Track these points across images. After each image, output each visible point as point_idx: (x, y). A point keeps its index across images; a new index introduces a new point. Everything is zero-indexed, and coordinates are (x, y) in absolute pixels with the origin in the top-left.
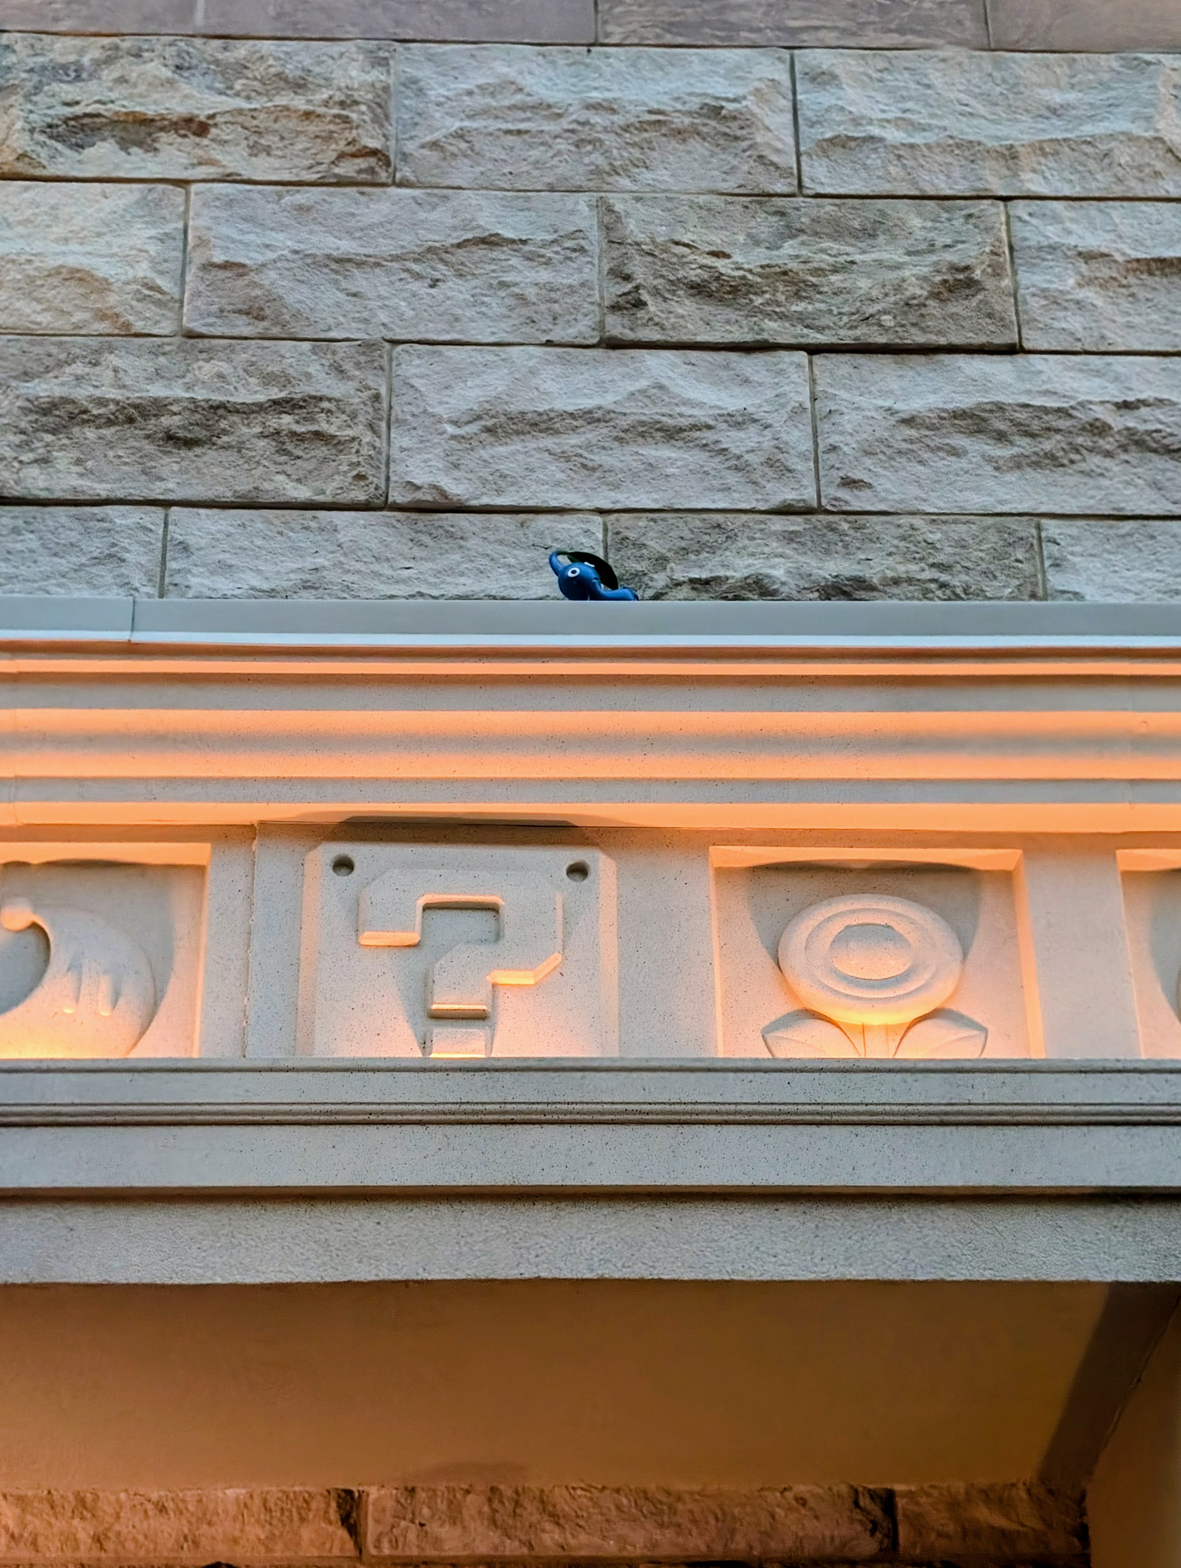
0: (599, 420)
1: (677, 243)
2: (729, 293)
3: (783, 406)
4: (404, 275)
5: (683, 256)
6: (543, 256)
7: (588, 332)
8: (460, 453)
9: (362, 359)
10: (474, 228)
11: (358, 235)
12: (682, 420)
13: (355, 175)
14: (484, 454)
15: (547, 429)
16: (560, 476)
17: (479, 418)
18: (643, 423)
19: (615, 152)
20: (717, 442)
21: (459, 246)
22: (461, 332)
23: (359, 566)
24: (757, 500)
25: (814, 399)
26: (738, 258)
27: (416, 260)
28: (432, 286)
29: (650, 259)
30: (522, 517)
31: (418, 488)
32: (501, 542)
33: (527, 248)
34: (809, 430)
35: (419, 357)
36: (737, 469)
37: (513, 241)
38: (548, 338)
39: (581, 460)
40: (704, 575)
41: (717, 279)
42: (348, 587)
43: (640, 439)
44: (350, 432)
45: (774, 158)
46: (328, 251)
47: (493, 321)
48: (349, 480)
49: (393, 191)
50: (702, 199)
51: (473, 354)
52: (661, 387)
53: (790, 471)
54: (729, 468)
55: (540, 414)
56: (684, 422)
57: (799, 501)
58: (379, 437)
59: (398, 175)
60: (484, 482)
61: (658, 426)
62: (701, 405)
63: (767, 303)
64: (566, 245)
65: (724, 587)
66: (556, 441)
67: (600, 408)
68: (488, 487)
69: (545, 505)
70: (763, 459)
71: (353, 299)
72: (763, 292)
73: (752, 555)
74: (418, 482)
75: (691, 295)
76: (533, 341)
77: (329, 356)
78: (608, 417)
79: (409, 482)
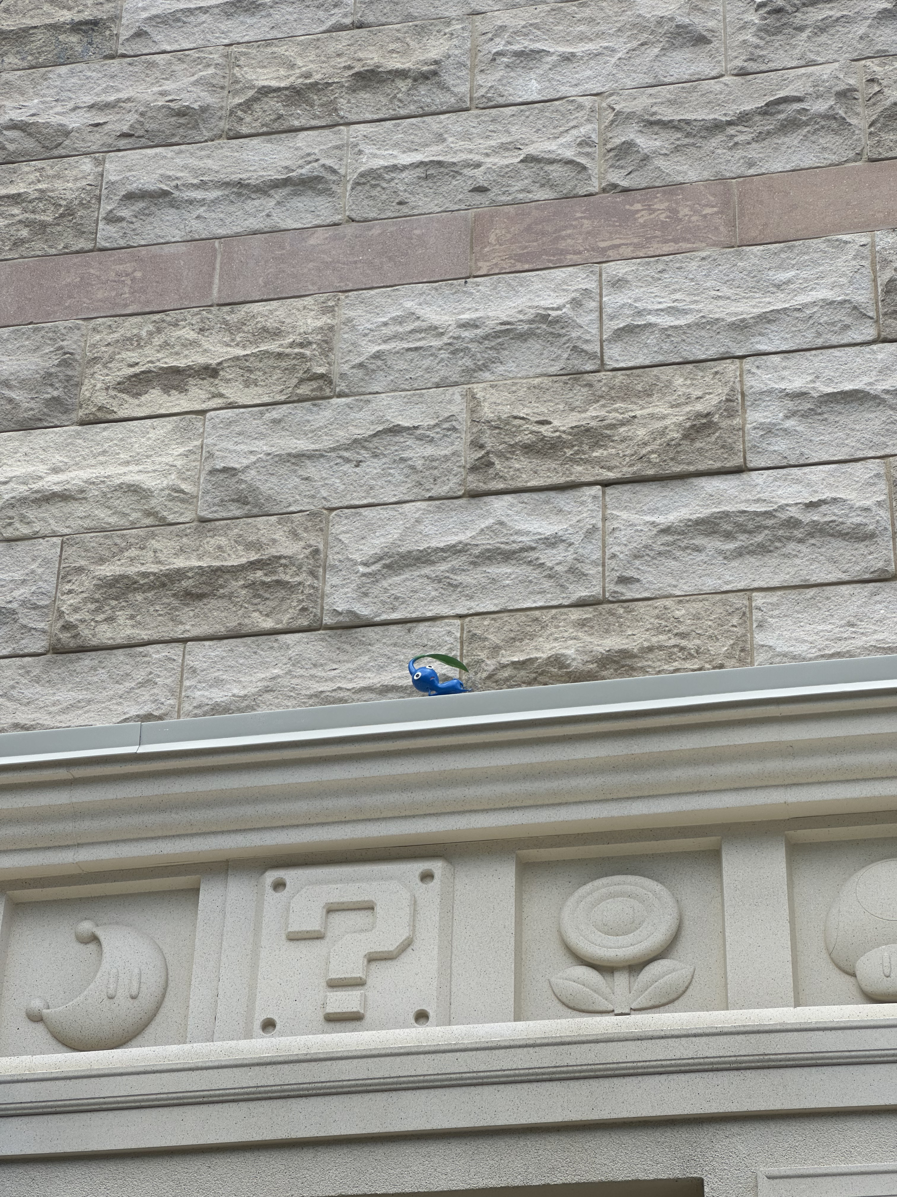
0: (460, 551)
1: (515, 418)
2: (550, 448)
3: (581, 528)
4: (339, 461)
5: (520, 426)
6: (428, 437)
7: (456, 487)
8: (369, 585)
9: (309, 524)
10: (384, 422)
11: (310, 435)
12: (514, 545)
13: (309, 393)
14: (385, 584)
15: (427, 561)
16: (434, 593)
17: (381, 558)
18: (488, 550)
19: (479, 355)
20: (538, 559)
21: (375, 435)
22: (373, 497)
23: (302, 672)
24: (563, 598)
25: (604, 519)
26: (556, 423)
27: (346, 449)
28: (357, 466)
29: (497, 431)
30: (409, 625)
31: (340, 614)
32: (395, 645)
33: (418, 432)
34: (600, 544)
35: (346, 518)
36: (550, 577)
37: (408, 428)
38: (430, 494)
39: (448, 580)
40: (521, 658)
41: (542, 440)
42: (294, 688)
43: (487, 562)
44: (297, 579)
45: (585, 347)
46: (290, 451)
47: (395, 486)
48: (297, 612)
49: (335, 401)
50: (537, 381)
51: (381, 512)
52: (501, 523)
53: (586, 575)
54: (545, 577)
55: (421, 551)
56: (515, 546)
57: (590, 596)
58: (317, 579)
59: (338, 389)
60: (383, 603)
61: (499, 551)
62: (528, 533)
63: (577, 453)
64: (444, 427)
65: (535, 665)
66: (432, 568)
67: (460, 542)
68: (387, 606)
69: (423, 615)
70: (566, 569)
71: (305, 482)
72: (573, 446)
73: (556, 639)
74: (339, 609)
75: (527, 453)
76: (419, 497)
77: (289, 525)
78: (466, 548)
79: (335, 610)
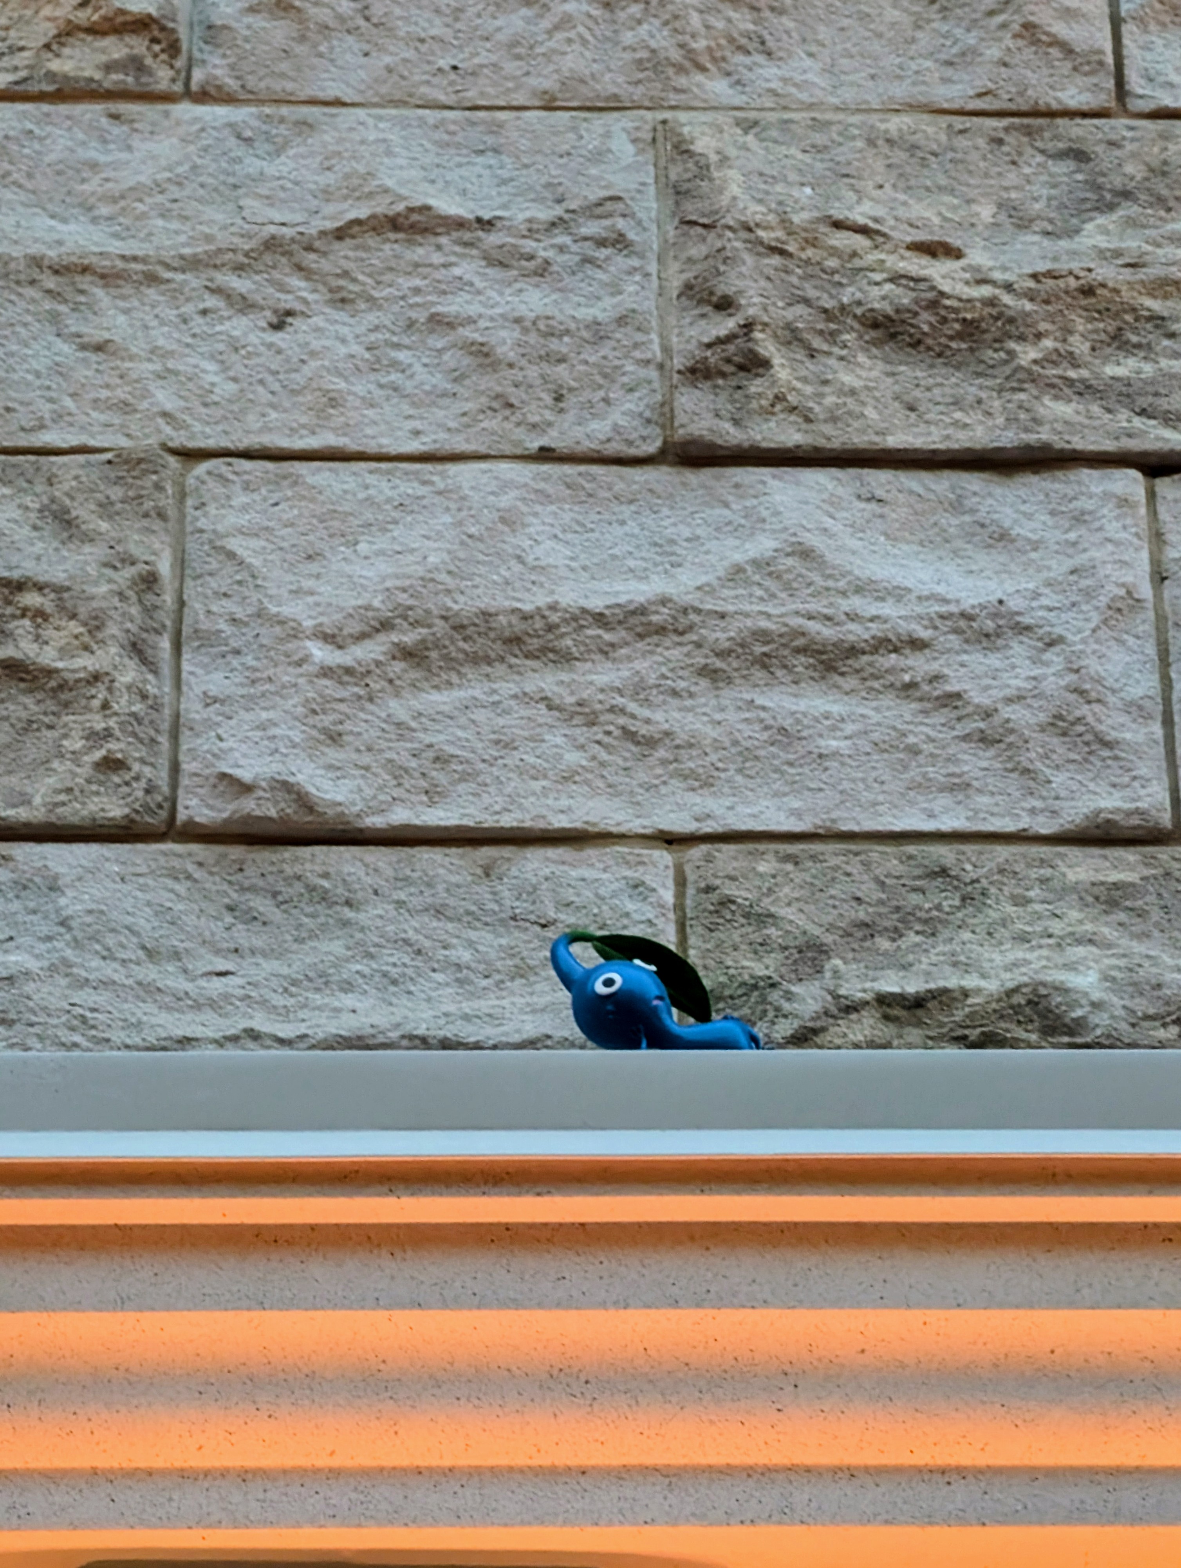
0: (661, 630)
1: (838, 225)
2: (959, 336)
3: (1088, 594)
4: (211, 301)
5: (853, 255)
6: (531, 257)
7: (634, 428)
8: (342, 707)
9: (116, 493)
10: (370, 195)
11: (104, 210)
12: (852, 626)
13: (98, 76)
14: (398, 708)
15: (544, 650)
16: (573, 758)
17: (385, 625)
18: (763, 636)
19: (695, 19)
20: (936, 678)
21: (340, 234)
22: (344, 429)
23: (111, 971)
24: (1033, 811)
25: (1159, 578)
26: (977, 257)
27: (239, 268)
28: (278, 327)
29: (776, 260)
30: (487, 852)
31: (245, 788)
32: (439, 912)
33: (493, 239)
34: (1151, 650)
35: (247, 487)
36: (985, 740)
37: (460, 224)
38: (544, 441)
39: (622, 721)
40: (913, 987)
41: (933, 305)
42: (84, 1019)
43: (759, 674)
44: (85, 663)
45: (1062, 29)
46: (35, 249)
47: (413, 404)
48: (86, 771)
49: (185, 110)
50: (895, 124)
51: (371, 479)
52: (805, 554)
53: (1107, 745)
54: (966, 738)
55: (526, 617)
56: (856, 633)
57: (1129, 814)
58: (155, 672)
59: (198, 76)
60: (398, 772)
61: (800, 642)
62: (899, 593)
63: (1049, 360)
64: (584, 231)
65: (959, 1015)
66: (565, 677)
67: (664, 601)
68: (407, 783)
69: (541, 825)
70: (1043, 717)
71: (93, 357)
72: (1039, 336)
73: (1023, 938)
74: (245, 775)
75: (874, 343)
76: (508, 449)
77: (39, 489)
78: (683, 622)
79: (223, 776)
